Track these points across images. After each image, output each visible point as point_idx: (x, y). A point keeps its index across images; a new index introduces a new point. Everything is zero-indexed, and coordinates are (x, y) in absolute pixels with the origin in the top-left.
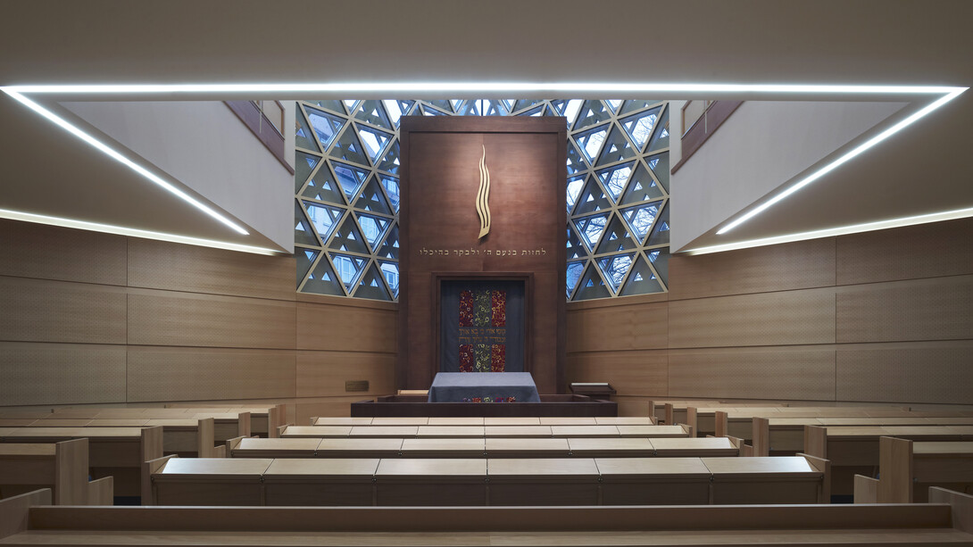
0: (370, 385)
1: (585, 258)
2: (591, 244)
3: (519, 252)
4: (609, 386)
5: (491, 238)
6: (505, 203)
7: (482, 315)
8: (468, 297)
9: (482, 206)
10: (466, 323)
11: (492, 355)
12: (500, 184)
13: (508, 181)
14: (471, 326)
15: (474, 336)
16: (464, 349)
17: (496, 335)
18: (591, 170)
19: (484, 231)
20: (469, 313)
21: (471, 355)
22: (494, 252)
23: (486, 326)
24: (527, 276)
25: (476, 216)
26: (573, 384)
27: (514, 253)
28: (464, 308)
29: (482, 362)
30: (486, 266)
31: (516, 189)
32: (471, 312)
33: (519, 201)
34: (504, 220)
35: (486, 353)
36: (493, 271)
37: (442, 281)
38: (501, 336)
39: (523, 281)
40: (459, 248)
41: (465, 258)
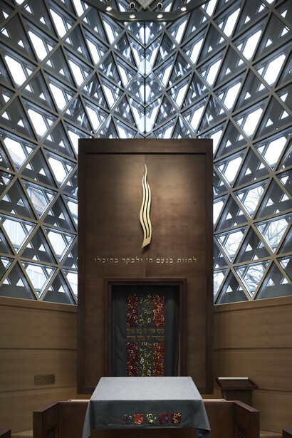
0: (56, 378)
1: (225, 267)
2: (229, 256)
3: (175, 260)
4: (249, 380)
5: (152, 248)
6: (163, 216)
7: (145, 317)
8: (133, 301)
9: (145, 219)
10: (132, 324)
11: (153, 351)
12: (159, 200)
13: (165, 197)
14: (136, 326)
15: (139, 334)
16: (130, 347)
17: (156, 334)
18: (230, 191)
19: (146, 242)
20: (134, 315)
21: (137, 352)
22: (155, 260)
23: (149, 326)
24: (181, 282)
25: (139, 228)
26: (220, 378)
27: (171, 261)
28: (130, 310)
29: (145, 359)
30: (148, 273)
31: (172, 204)
32: (136, 314)
33: (175, 214)
34: (163, 231)
35: (148, 350)
36: (154, 277)
37: (113, 286)
38: (161, 335)
39: (179, 286)
40: (126, 257)
41: (131, 266)
